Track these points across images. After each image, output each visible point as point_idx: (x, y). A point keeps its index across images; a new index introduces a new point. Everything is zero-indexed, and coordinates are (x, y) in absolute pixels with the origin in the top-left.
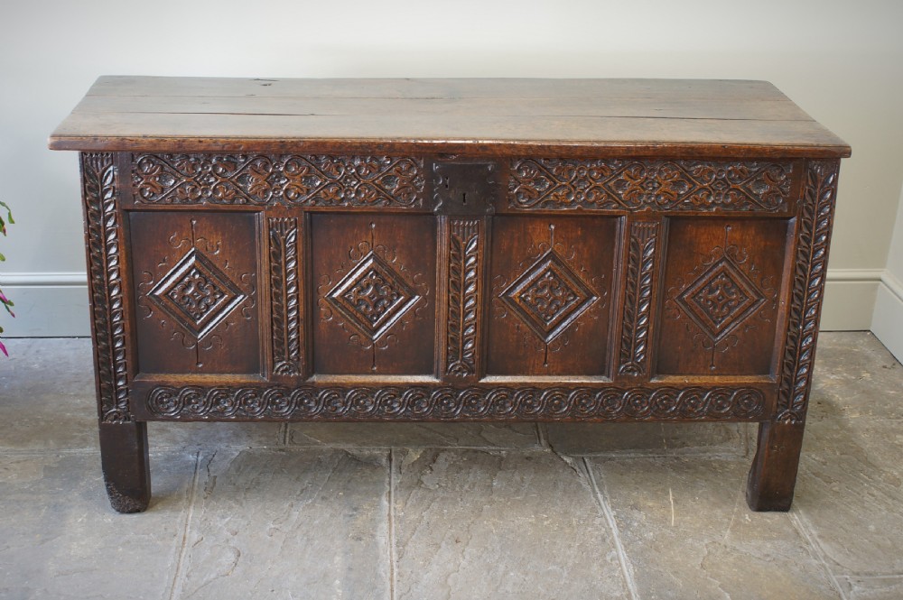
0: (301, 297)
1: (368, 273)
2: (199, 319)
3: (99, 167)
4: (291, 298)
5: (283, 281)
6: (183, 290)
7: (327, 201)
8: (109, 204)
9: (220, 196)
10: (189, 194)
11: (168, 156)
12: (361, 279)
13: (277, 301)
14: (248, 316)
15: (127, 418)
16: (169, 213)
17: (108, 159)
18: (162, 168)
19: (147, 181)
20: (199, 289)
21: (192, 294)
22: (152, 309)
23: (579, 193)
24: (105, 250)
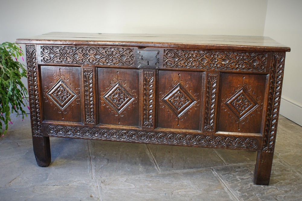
0: (94, 97)
1: (117, 89)
2: (62, 103)
3: (31, 50)
4: (91, 97)
5: (89, 91)
6: (57, 93)
7: (102, 63)
8: (34, 63)
9: (68, 61)
10: (58, 60)
11: (52, 47)
12: (114, 91)
13: (86, 97)
14: (78, 102)
15: (41, 135)
16: (53, 66)
17: (34, 48)
18: (50, 51)
19: (46, 55)
20: (62, 92)
21: (60, 94)
22: (48, 98)
23: (188, 62)
24: (33, 78)
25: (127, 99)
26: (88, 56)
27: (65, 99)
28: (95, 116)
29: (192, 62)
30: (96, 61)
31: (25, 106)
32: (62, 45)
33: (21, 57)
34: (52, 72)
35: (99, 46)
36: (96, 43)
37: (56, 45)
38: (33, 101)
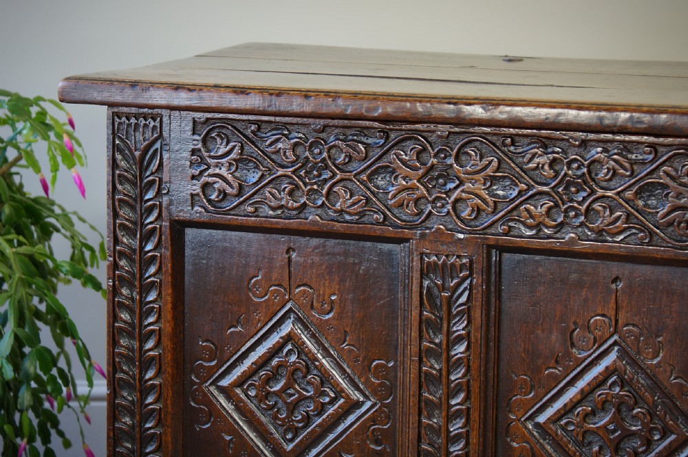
0: (475, 415)
1: (606, 379)
2: (291, 440)
3: (139, 139)
4: (458, 414)
5: (444, 380)
6: (269, 380)
7: (530, 227)
8: (150, 210)
9: (338, 206)
10: (285, 199)
11: (253, 127)
12: (592, 391)
13: (429, 417)
14: (377, 443)
16: (251, 235)
17: (155, 127)
18: (242, 148)
19: (217, 171)
20: (295, 381)
21: (284, 389)
22: (214, 412)
24: (140, 294)
25: (663, 438)
26: (451, 186)
27: (307, 420)
30: (494, 212)
31: (67, 444)
32: (311, 120)
33: (73, 172)
34: (246, 265)
35: (514, 128)
36: (502, 113)
37: (278, 119)
38: (127, 420)
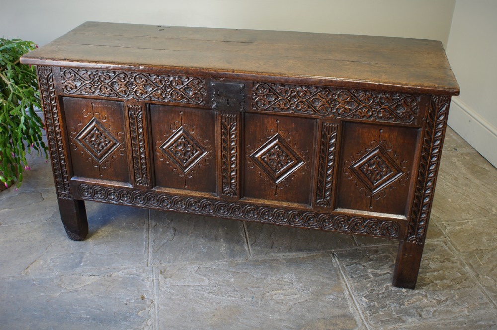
0: (146, 147)
1: (180, 137)
2: (99, 153)
3: (46, 73)
4: (142, 147)
5: (137, 138)
6: (91, 138)
7: (156, 98)
8: (52, 92)
9: (103, 92)
10: (89, 90)
11: (77, 70)
12: (177, 140)
14: (122, 154)
15: (70, 197)
16: (81, 99)
17: (49, 70)
18: (75, 75)
19: (69, 82)
20: (98, 138)
21: (95, 140)
22: (77, 145)
23: (292, 104)
24: (52, 115)
25: (196, 152)
26: (134, 87)
27: (103, 148)
28: (148, 175)
29: (298, 103)
30: (146, 94)
34: (81, 107)
38: (54, 148)
